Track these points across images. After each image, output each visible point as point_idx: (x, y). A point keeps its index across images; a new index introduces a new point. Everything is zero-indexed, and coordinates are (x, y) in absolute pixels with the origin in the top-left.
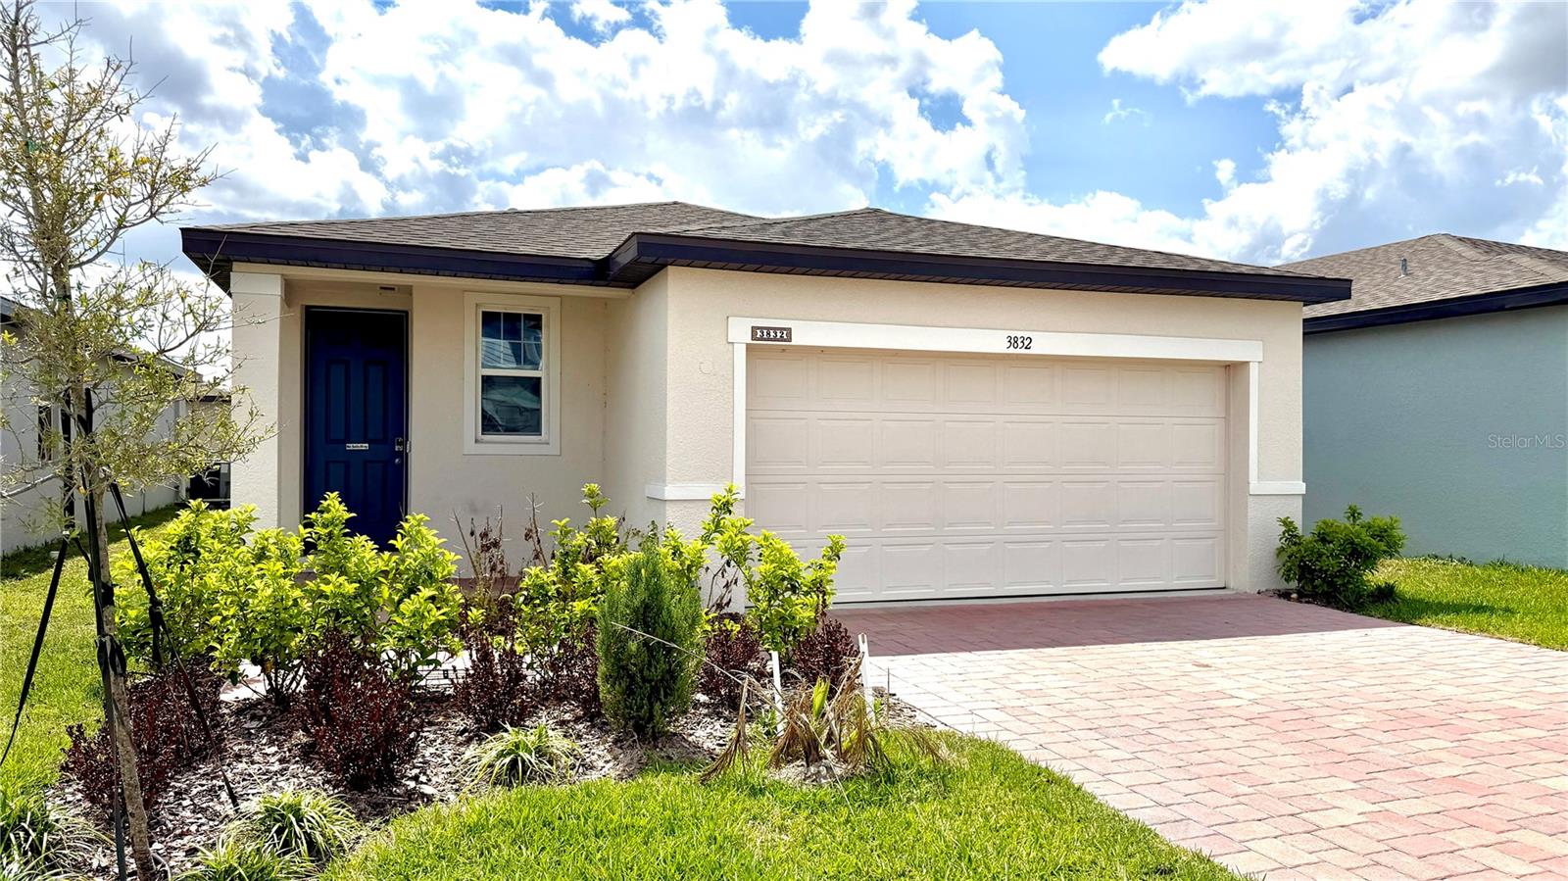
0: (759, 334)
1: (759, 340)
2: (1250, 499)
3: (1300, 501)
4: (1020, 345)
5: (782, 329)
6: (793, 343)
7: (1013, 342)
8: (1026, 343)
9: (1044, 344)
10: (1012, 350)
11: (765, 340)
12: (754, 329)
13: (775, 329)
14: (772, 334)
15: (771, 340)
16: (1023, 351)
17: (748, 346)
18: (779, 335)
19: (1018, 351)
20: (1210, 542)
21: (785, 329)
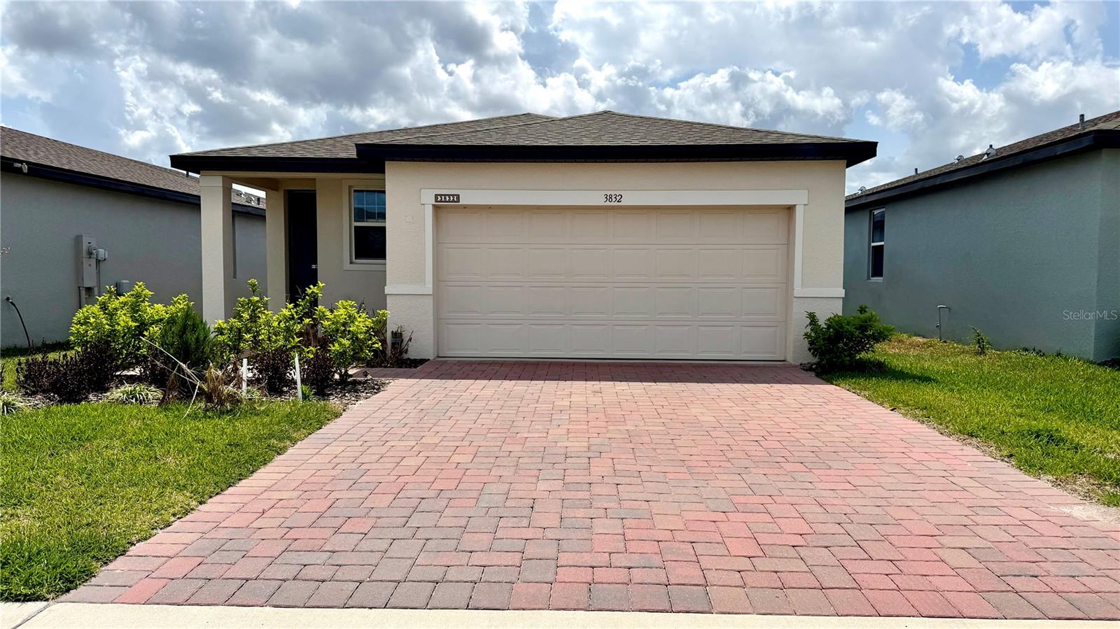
0: (439, 198)
1: (439, 202)
2: (795, 300)
3: (841, 301)
4: (614, 200)
5: (453, 195)
6: (460, 203)
7: (609, 198)
8: (618, 198)
9: (629, 199)
10: (608, 203)
11: (443, 202)
12: (436, 196)
13: (449, 195)
14: (447, 198)
15: (447, 202)
16: (616, 204)
17: (433, 205)
18: (452, 199)
19: (612, 204)
20: (773, 329)
21: (455, 195)
